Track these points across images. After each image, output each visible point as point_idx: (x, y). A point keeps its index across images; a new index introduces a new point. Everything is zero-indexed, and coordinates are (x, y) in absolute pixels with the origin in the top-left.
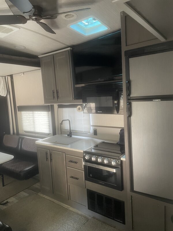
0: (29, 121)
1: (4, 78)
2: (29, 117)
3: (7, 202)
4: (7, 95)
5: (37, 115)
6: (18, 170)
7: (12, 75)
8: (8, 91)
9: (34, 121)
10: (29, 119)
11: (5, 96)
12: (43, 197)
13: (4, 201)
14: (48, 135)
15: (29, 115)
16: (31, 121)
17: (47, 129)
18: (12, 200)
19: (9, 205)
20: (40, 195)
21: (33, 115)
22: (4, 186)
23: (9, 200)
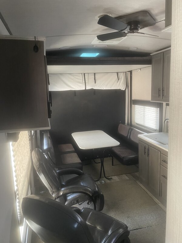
0: (140, 114)
1: (125, 73)
2: (141, 111)
3: (111, 178)
4: (125, 89)
5: (147, 110)
6: (122, 155)
7: (132, 71)
8: (127, 86)
9: (144, 115)
10: (141, 113)
11: (124, 90)
12: (140, 185)
13: (110, 176)
14: (155, 131)
15: (141, 109)
16: (141, 115)
17: (155, 125)
18: (115, 178)
19: (112, 181)
20: (138, 183)
21: (144, 110)
22: (113, 165)
23: (113, 178)
